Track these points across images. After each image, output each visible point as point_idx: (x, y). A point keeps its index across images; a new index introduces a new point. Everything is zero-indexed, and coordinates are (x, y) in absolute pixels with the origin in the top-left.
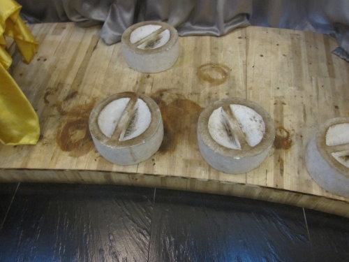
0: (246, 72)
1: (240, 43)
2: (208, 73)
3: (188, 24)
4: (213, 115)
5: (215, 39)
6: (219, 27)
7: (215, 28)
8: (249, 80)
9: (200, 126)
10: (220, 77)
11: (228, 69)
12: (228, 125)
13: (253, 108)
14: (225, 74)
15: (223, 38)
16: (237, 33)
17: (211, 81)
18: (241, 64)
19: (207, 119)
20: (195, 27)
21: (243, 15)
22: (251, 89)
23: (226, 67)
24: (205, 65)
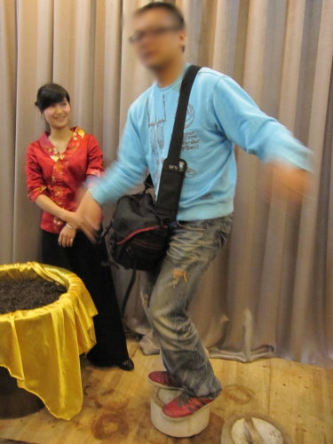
0: (269, 397)
1: (264, 371)
2: (234, 393)
3: (216, 349)
4: (236, 424)
5: (241, 364)
6: (245, 354)
7: (241, 353)
8: (271, 404)
9: (225, 432)
10: (245, 398)
11: (253, 392)
12: (250, 437)
13: (273, 424)
14: (248, 395)
15: (249, 365)
16: (262, 362)
17: (236, 400)
18: (264, 389)
19: (231, 427)
20: (223, 352)
21: (267, 346)
22: (274, 412)
23: (250, 390)
24: (231, 386)
